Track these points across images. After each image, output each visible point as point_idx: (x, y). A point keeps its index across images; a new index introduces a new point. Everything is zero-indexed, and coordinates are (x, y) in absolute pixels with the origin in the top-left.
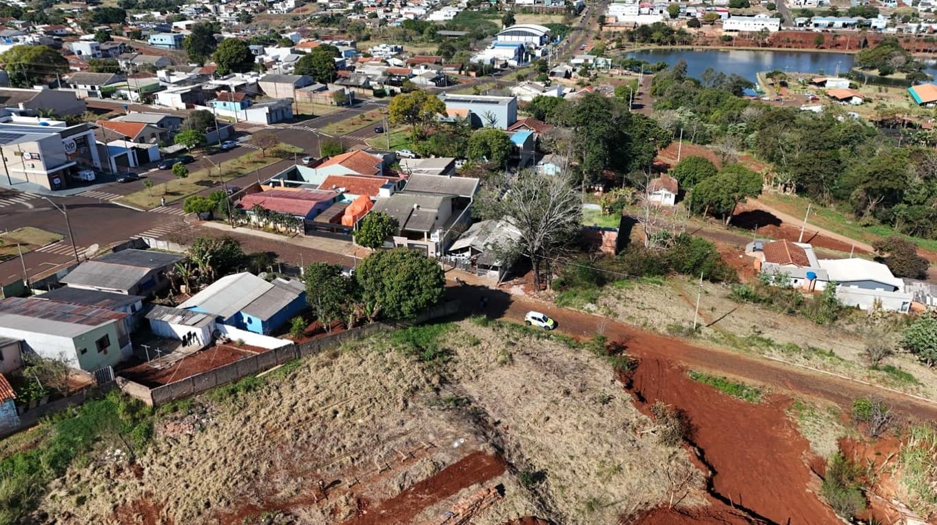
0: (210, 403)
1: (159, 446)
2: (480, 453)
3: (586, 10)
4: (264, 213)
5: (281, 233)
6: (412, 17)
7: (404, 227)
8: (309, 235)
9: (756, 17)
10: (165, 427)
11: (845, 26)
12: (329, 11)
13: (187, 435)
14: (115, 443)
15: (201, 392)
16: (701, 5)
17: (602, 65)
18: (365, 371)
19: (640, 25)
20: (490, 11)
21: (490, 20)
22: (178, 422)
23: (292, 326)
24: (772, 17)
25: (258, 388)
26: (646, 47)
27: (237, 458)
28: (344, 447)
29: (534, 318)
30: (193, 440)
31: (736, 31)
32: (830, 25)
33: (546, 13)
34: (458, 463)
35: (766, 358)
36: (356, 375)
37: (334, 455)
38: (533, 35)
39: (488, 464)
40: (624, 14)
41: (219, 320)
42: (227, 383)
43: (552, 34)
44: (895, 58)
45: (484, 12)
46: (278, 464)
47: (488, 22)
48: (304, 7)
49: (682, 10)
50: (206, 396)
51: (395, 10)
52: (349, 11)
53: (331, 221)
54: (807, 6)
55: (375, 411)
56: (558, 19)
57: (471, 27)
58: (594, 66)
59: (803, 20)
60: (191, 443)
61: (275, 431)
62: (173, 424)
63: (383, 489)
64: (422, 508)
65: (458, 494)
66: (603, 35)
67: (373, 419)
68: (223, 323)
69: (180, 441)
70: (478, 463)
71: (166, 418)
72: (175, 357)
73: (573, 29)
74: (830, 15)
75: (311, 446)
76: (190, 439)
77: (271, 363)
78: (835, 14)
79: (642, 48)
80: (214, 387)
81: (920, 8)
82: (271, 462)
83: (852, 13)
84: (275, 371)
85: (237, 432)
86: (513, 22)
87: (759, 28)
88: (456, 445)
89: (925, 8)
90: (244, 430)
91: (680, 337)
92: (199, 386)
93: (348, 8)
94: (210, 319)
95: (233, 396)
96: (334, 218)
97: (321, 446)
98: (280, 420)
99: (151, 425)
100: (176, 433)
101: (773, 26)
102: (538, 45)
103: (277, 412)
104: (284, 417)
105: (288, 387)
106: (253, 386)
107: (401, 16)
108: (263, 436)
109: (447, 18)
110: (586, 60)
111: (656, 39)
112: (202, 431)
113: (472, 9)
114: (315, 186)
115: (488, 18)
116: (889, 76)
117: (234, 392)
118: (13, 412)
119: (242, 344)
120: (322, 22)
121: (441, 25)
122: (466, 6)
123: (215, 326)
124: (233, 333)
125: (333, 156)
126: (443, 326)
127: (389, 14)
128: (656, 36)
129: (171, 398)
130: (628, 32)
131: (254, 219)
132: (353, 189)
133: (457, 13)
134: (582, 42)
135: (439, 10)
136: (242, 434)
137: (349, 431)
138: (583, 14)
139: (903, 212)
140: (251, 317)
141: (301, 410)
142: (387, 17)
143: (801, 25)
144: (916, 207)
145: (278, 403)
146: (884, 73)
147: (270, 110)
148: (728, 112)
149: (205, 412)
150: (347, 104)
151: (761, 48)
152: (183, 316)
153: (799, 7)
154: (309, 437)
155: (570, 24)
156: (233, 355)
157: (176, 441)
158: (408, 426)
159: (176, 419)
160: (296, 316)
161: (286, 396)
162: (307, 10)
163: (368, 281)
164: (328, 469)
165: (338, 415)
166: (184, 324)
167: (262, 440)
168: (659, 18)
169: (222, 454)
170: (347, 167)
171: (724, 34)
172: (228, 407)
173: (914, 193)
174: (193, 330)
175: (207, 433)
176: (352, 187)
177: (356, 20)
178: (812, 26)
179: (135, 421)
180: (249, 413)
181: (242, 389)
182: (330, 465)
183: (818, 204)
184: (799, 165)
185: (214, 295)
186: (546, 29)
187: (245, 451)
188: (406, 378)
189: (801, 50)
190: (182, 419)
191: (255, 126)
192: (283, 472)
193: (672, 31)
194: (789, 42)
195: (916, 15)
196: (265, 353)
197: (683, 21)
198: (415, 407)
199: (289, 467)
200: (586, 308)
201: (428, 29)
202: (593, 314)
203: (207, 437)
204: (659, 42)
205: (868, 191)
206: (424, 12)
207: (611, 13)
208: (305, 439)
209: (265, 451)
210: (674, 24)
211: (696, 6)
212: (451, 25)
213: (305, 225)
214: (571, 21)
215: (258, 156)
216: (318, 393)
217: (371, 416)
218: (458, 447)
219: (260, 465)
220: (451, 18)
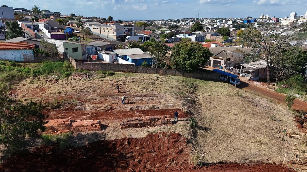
1: (68, 79)
7: (215, 56)
14: (57, 74)
15: (95, 71)
41: (118, 55)
69: (76, 80)
71: (77, 73)
80: (100, 71)
94: (114, 54)
99: (71, 74)
118: (32, 55)
123: (116, 58)
129: (83, 68)
140: (129, 58)
147: (196, 36)
179: (67, 70)
185: (121, 50)
190: (82, 75)
218: (171, 106)
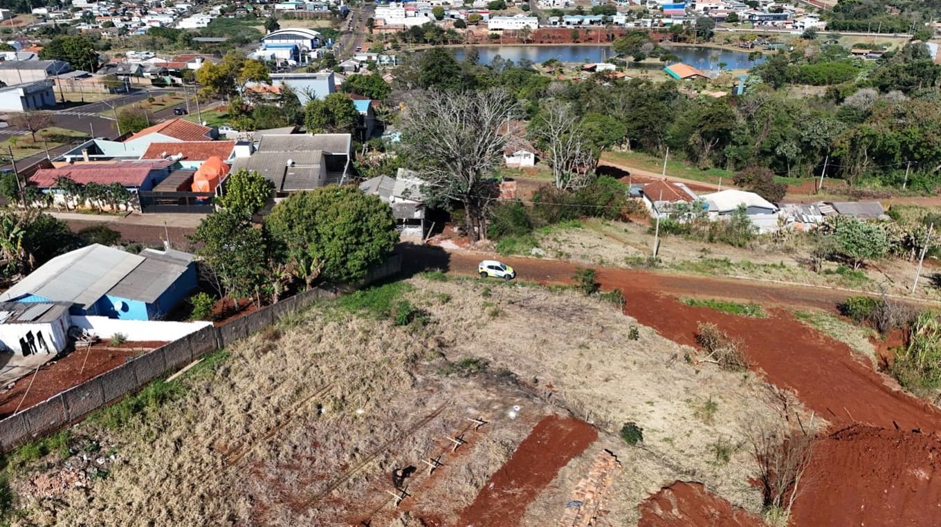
0: (100, 432)
1: (30, 517)
2: (550, 418)
3: (351, 15)
4: (74, 188)
5: (106, 213)
6: (158, 25)
7: (282, 188)
8: (148, 212)
9: (515, 17)
10: (32, 483)
11: (592, 23)
12: (50, 22)
13: (78, 488)
15: (80, 419)
16: (461, 8)
17: (386, 62)
18: (331, 347)
19: (409, 28)
20: (248, 18)
21: (250, 27)
22: (55, 471)
23: (193, 307)
24: (529, 16)
25: (176, 395)
26: (420, 47)
27: (191, 504)
28: (357, 450)
29: (491, 267)
30: (92, 494)
31: (501, 29)
32: (580, 23)
33: (311, 19)
34: (530, 437)
35: (732, 278)
36: (324, 353)
37: (347, 466)
38: (304, 38)
39: (570, 430)
40: (391, 17)
41: (76, 310)
42: (122, 397)
43: (322, 38)
44: (645, 45)
45: (242, 18)
46: (264, 499)
47: (248, 29)
48: (16, 19)
49: (446, 13)
50: (90, 423)
51: (135, 19)
52: (77, 21)
53: (178, 189)
54: (556, 7)
55: (377, 394)
56: (325, 24)
57: (229, 34)
58: (378, 63)
59: (556, 19)
60: (91, 500)
61: (235, 450)
62: (46, 476)
63: (449, 496)
64: (522, 508)
65: (559, 479)
66: (375, 38)
67: (378, 405)
68: (84, 313)
69: (69, 500)
70: (556, 433)
71: (31, 469)
72: (12, 376)
73: (342, 33)
74: (577, 14)
75: (304, 460)
76: (88, 495)
77: (184, 359)
78: (582, 13)
79: (417, 48)
80: (101, 408)
81: (648, 6)
82: (251, 497)
83: (595, 11)
84: (194, 370)
85: (170, 466)
86: (278, 27)
87: (520, 27)
88: (512, 415)
89: (652, 6)
90: (180, 459)
91: (642, 269)
92: (75, 409)
93: (74, 19)
94: (60, 310)
95: (139, 415)
96: (181, 186)
97: (319, 459)
98: (235, 433)
99: (4, 486)
100: (55, 489)
101: (533, 24)
102: (310, 49)
103: (224, 423)
104: (239, 429)
105: (225, 387)
106: (169, 395)
107: (144, 25)
108: (219, 462)
109: (201, 26)
110: (370, 57)
111: (428, 39)
112: (104, 478)
113: (227, 16)
114: (137, 158)
115: (248, 25)
116: (642, 62)
117: (138, 408)
119: (121, 341)
120: (44, 33)
121: (195, 33)
122: (219, 13)
123: (70, 321)
124: (101, 327)
125: (137, 132)
126: (393, 287)
127: (129, 23)
128: (428, 36)
129: (29, 436)
130: (399, 34)
131: (59, 197)
132: (191, 155)
133: (211, 19)
134: (354, 44)
135: (189, 17)
136: (180, 466)
137: (351, 429)
138: (349, 18)
139: (732, 153)
140: (127, 301)
141: (263, 413)
142: (127, 25)
143: (555, 23)
144: (742, 147)
145: (220, 411)
146: (638, 59)
147: (25, 93)
148: (534, 88)
149: (98, 448)
150: (124, 92)
151: (525, 44)
152: (10, 311)
153: (549, 8)
154: (295, 447)
155: (338, 28)
156: (113, 357)
157: (61, 502)
158: (432, 406)
159: (50, 466)
160: (195, 292)
161: (229, 401)
162: (21, 22)
163: (296, 230)
164: (348, 486)
165: (323, 411)
166: (16, 322)
167: (220, 467)
168: (426, 20)
169: (156, 504)
170: (169, 135)
171: (490, 33)
172: (136, 429)
173: (740, 134)
174: (35, 328)
175: (113, 479)
176: (189, 153)
177: (87, 30)
178: (564, 24)
180: (176, 434)
181: (151, 400)
182: (351, 481)
183: (655, 156)
184: (634, 119)
185: (55, 277)
186: (315, 33)
187: (200, 490)
188: (395, 345)
189: (561, 44)
190: (61, 464)
191: (6, 113)
192: (278, 508)
193: (442, 31)
194: (549, 38)
195: (646, 12)
196: (164, 349)
197: (450, 22)
198: (427, 380)
199: (285, 498)
200: (533, 253)
201: (181, 35)
202: (544, 258)
203: (117, 485)
204: (432, 42)
205: (703, 135)
206: (171, 20)
207: (377, 17)
208: (291, 453)
209: (233, 482)
210: (441, 24)
211: (457, 9)
212: (205, 32)
213: (141, 199)
214: (338, 25)
215: (27, 141)
216: (276, 387)
217: (372, 403)
218: (517, 417)
219: (233, 506)
220: (205, 25)
